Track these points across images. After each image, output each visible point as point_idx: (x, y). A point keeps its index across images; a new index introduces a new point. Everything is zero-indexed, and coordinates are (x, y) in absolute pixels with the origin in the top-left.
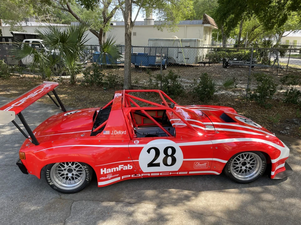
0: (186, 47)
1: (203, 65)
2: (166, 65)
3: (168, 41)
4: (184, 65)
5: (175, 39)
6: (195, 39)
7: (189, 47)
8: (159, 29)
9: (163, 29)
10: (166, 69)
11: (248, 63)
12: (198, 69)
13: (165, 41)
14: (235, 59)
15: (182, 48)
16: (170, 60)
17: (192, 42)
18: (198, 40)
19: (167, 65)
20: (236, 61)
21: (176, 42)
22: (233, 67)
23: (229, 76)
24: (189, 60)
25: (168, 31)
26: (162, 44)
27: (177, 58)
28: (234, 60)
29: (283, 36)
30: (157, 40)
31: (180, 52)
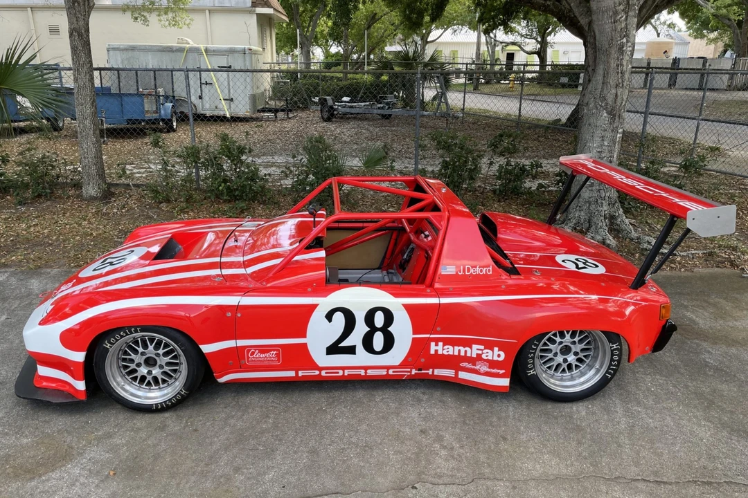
0: (222, 69)
1: (271, 115)
2: (174, 119)
3: (169, 51)
4: (225, 117)
5: (188, 46)
6: (244, 47)
7: (228, 69)
8: (136, 18)
9: (148, 16)
10: (174, 131)
11: (379, 108)
12: (262, 126)
13: (159, 50)
14: (346, 99)
15: (214, 70)
16: (181, 105)
17: (236, 55)
18: (250, 50)
19: (177, 120)
20: (348, 102)
21: (191, 55)
22: (345, 117)
23: (345, 141)
24: (236, 102)
25: (163, 23)
26: (151, 62)
27: (200, 97)
28: (345, 102)
29: (428, 40)
30: (133, 49)
31: (207, 84)
